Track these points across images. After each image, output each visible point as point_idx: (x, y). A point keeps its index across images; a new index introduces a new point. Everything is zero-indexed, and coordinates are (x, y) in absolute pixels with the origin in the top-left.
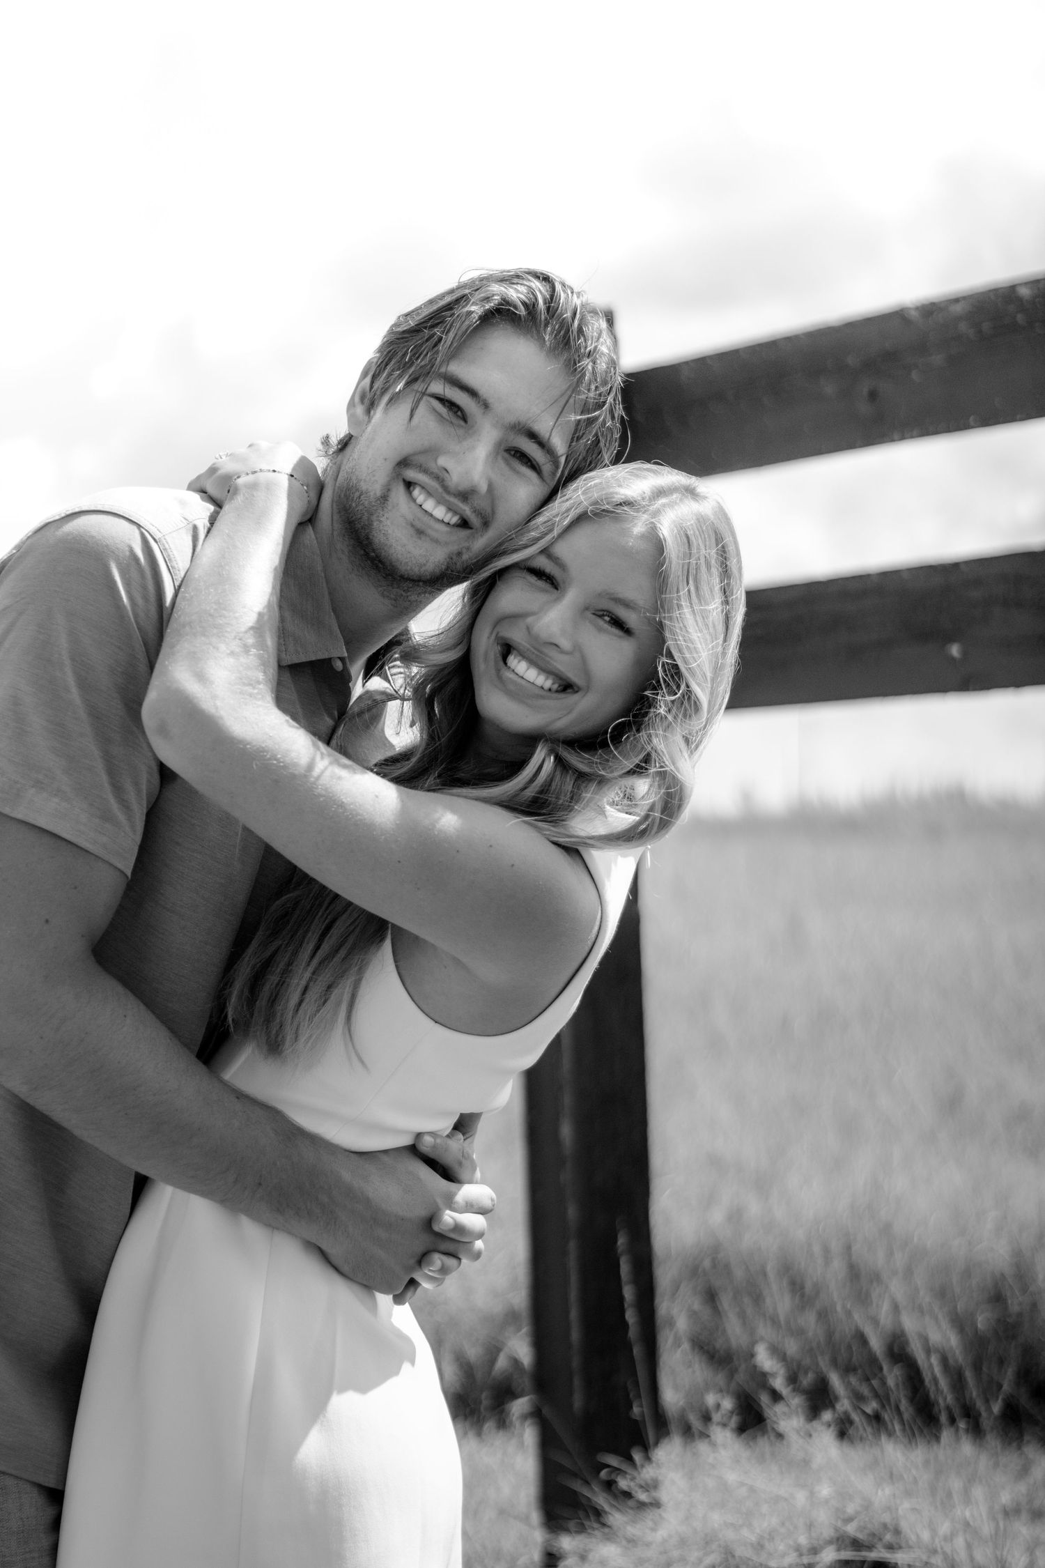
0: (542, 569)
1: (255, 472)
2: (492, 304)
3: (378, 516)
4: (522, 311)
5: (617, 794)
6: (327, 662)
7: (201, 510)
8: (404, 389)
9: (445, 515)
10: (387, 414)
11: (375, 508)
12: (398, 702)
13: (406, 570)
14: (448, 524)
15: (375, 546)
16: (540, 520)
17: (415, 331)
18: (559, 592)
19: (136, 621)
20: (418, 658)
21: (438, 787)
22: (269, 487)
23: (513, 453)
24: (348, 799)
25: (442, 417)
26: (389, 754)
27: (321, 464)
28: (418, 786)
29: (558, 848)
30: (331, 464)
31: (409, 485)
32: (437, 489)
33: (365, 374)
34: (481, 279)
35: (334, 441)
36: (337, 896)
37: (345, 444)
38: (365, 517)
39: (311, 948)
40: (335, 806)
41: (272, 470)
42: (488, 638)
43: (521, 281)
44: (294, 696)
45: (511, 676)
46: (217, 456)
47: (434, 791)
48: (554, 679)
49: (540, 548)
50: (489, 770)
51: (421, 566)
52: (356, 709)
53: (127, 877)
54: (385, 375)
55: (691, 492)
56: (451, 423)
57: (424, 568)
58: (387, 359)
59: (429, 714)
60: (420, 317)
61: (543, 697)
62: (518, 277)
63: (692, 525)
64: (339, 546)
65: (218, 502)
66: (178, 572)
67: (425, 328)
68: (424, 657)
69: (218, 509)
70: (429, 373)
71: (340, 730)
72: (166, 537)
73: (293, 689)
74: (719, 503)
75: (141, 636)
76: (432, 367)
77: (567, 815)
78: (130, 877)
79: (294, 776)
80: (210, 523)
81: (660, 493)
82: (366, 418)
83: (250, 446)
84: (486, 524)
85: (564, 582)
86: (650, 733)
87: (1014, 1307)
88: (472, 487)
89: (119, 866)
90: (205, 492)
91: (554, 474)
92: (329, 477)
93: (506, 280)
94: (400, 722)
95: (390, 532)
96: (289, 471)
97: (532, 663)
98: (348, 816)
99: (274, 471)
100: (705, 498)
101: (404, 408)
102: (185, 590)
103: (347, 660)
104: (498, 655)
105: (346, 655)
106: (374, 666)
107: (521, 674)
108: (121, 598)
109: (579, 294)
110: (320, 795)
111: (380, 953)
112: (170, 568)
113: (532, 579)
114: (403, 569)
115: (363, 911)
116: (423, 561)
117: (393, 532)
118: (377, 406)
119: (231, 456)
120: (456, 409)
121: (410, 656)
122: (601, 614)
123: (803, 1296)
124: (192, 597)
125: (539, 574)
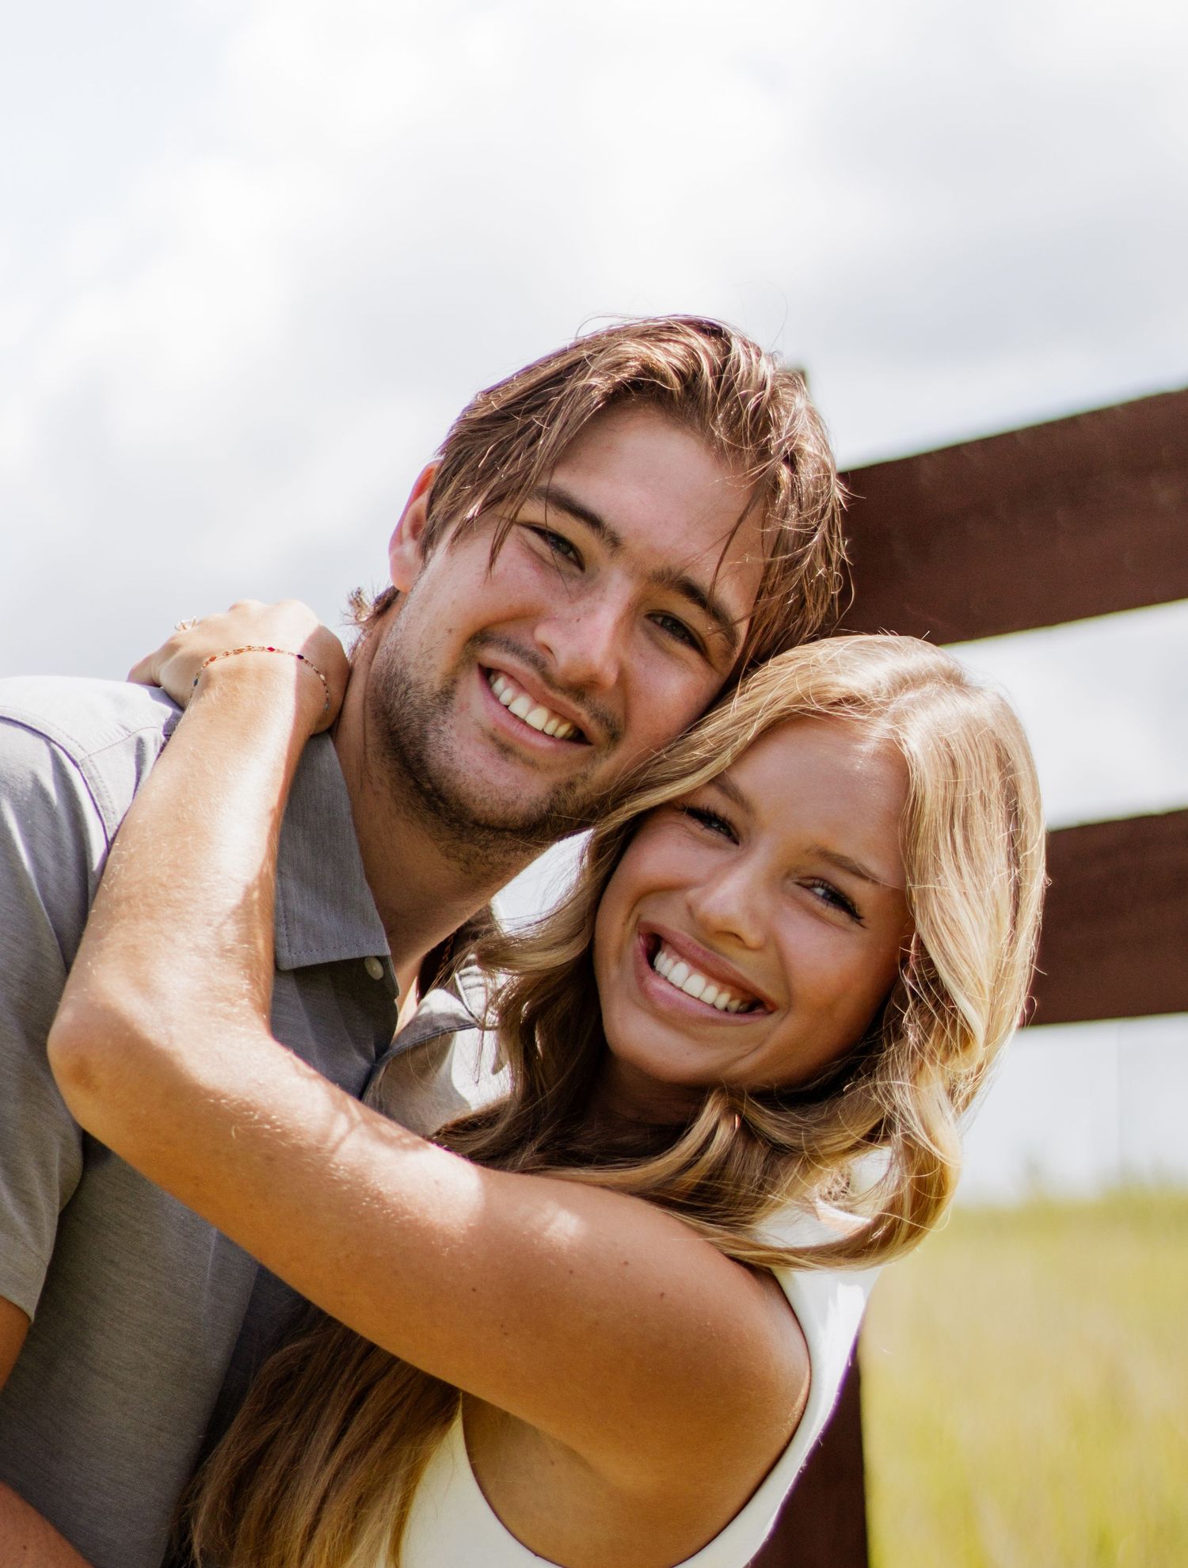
0: (712, 809)
1: (240, 651)
2: (626, 375)
3: (436, 724)
4: (676, 385)
5: (837, 1182)
6: (359, 964)
7: (153, 713)
8: (481, 513)
9: (547, 723)
10: (452, 555)
11: (431, 710)
12: (476, 1032)
13: (483, 811)
14: (553, 736)
15: (431, 773)
16: (707, 731)
17: (500, 418)
18: (740, 847)
19: (44, 897)
20: (508, 960)
21: (540, 1167)
22: (263, 676)
23: (660, 620)
24: (389, 1188)
25: (544, 561)
26: (459, 1115)
27: (348, 636)
28: (506, 1166)
29: (739, 1266)
30: (363, 638)
31: (488, 674)
32: (533, 679)
33: (419, 490)
34: (611, 334)
35: (369, 599)
36: (372, 1348)
37: (387, 603)
38: (415, 725)
39: (331, 1433)
40: (368, 1199)
41: (267, 647)
42: (624, 924)
43: (674, 337)
44: (304, 1021)
45: (663, 987)
46: (178, 625)
47: (531, 1172)
48: (732, 992)
49: (707, 776)
50: (625, 1139)
51: (507, 804)
52: (407, 1043)
53: (29, 1319)
54: (450, 491)
55: (955, 680)
56: (559, 570)
57: (511, 809)
58: (455, 465)
59: (526, 1051)
60: (511, 395)
61: (714, 1022)
62: (670, 329)
63: (957, 734)
64: (376, 771)
65: (179, 700)
66: (112, 816)
67: (517, 413)
68: (518, 957)
69: (178, 712)
70: (520, 487)
71: (380, 1076)
72: (93, 758)
73: (301, 1008)
74: (1002, 699)
75: (52, 922)
76: (525, 478)
77: (753, 1213)
78: (33, 1318)
79: (298, 1150)
80: (166, 735)
81: (904, 683)
82: (420, 562)
83: (233, 608)
84: (615, 737)
85: (748, 831)
86: (890, 1085)
88: (592, 675)
89: (16, 1300)
90: (157, 685)
91: (728, 654)
92: (359, 659)
93: (651, 335)
94: (478, 1066)
95: (456, 748)
96: (297, 651)
97: (698, 965)
98: (389, 1214)
99: (271, 649)
100: (979, 690)
101: (479, 549)
102: (121, 843)
103: (391, 961)
104: (640, 953)
105: (388, 952)
106: (433, 973)
107: (679, 985)
108: (18, 858)
109: (772, 358)
110: (341, 1182)
111: (445, 1441)
112: (100, 808)
113: (696, 827)
114: (477, 809)
115: (417, 1372)
116: (510, 796)
117: (462, 748)
118: (437, 543)
119: (202, 625)
120: (565, 548)
121: (494, 957)
122: (808, 883)
124: (132, 856)
125: (707, 818)
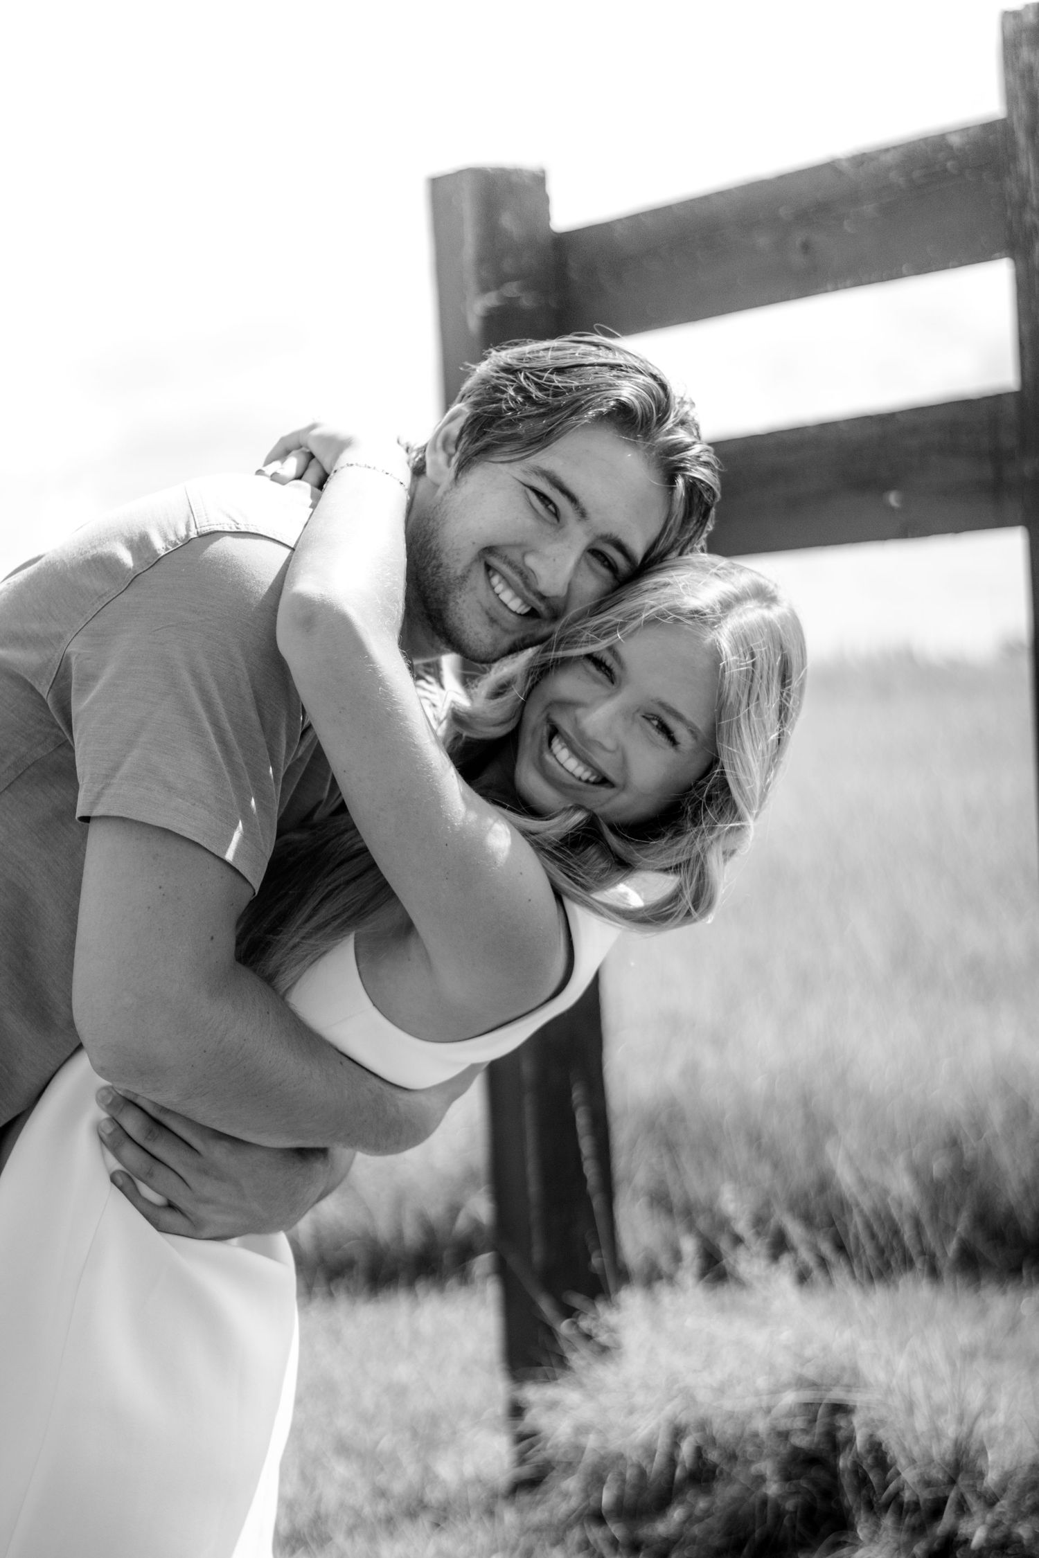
0: (603, 660)
9: (518, 606)
11: (453, 586)
14: (517, 612)
18: (615, 687)
23: (598, 557)
25: (536, 510)
32: (518, 583)
42: (539, 716)
45: (552, 760)
56: (545, 518)
61: (579, 787)
84: (555, 617)
85: (621, 678)
87: (968, 1154)
104: (544, 736)
107: (562, 761)
113: (592, 668)
117: (468, 614)
120: (548, 502)
123: (759, 1147)
125: (599, 663)
